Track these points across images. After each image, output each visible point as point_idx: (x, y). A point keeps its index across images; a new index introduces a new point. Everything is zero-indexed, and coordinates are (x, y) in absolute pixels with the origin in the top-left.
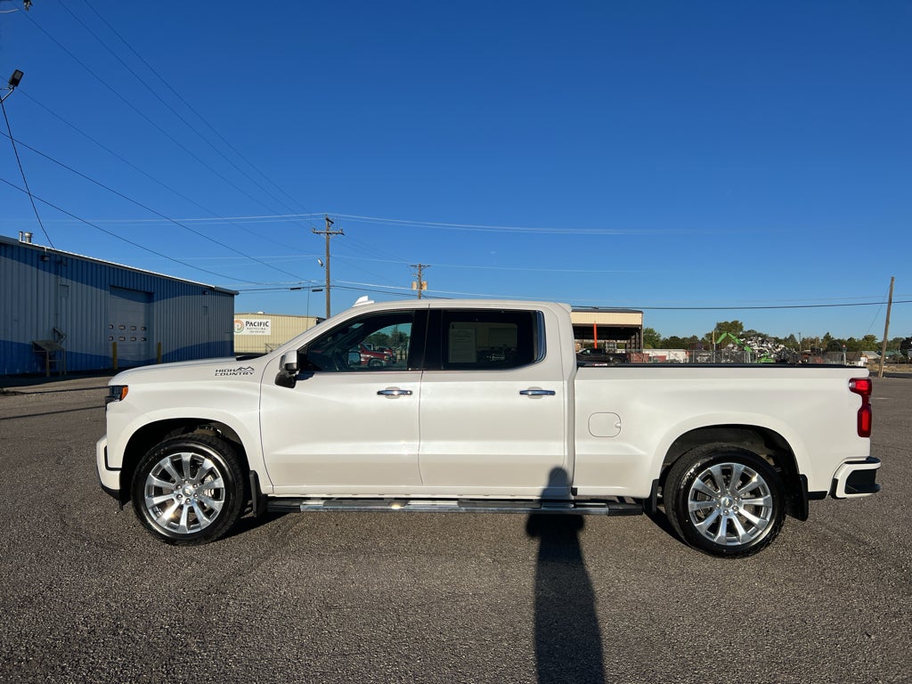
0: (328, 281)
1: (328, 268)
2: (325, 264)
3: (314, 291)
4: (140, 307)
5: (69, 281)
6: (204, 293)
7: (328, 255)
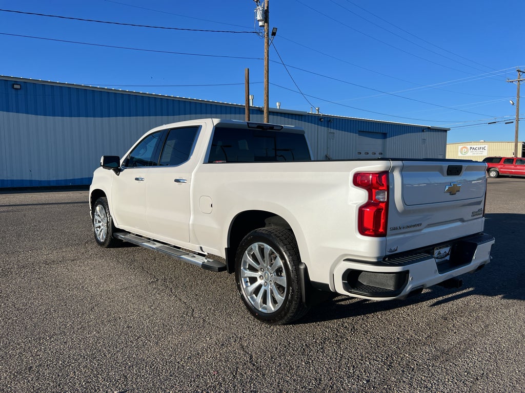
0: (518, 116)
1: (518, 106)
2: (515, 104)
3: (506, 123)
4: (379, 142)
5: (335, 130)
6: (423, 131)
7: (519, 97)
